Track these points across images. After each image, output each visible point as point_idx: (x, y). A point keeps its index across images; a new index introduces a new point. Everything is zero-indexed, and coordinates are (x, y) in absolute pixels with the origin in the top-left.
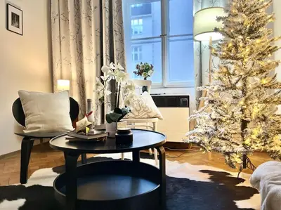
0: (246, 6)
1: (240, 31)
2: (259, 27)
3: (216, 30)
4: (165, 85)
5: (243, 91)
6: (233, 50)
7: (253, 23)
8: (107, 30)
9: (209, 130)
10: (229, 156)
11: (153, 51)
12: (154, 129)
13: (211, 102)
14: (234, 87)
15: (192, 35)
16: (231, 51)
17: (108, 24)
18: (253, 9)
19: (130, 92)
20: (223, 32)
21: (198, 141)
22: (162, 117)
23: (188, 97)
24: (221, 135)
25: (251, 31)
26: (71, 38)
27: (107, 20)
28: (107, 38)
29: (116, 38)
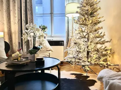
0: (89, 3)
1: (87, 13)
2: (95, 12)
3: (77, 12)
4: (52, 36)
5: (88, 39)
6: (85, 21)
7: (92, 10)
8: (24, 8)
9: (75, 56)
10: (84, 67)
11: (43, 21)
12: (49, 56)
13: (75, 43)
14: (85, 37)
15: (65, 14)
16: (84, 22)
17: (24, 5)
18: (92, 4)
19: (42, 39)
20: (80, 13)
21: (69, 61)
22: (53, 50)
23: (63, 41)
24: (80, 58)
25: (91, 14)
26: (4, 11)
27: (24, 4)
28: (24, 12)
29: (28, 13)
